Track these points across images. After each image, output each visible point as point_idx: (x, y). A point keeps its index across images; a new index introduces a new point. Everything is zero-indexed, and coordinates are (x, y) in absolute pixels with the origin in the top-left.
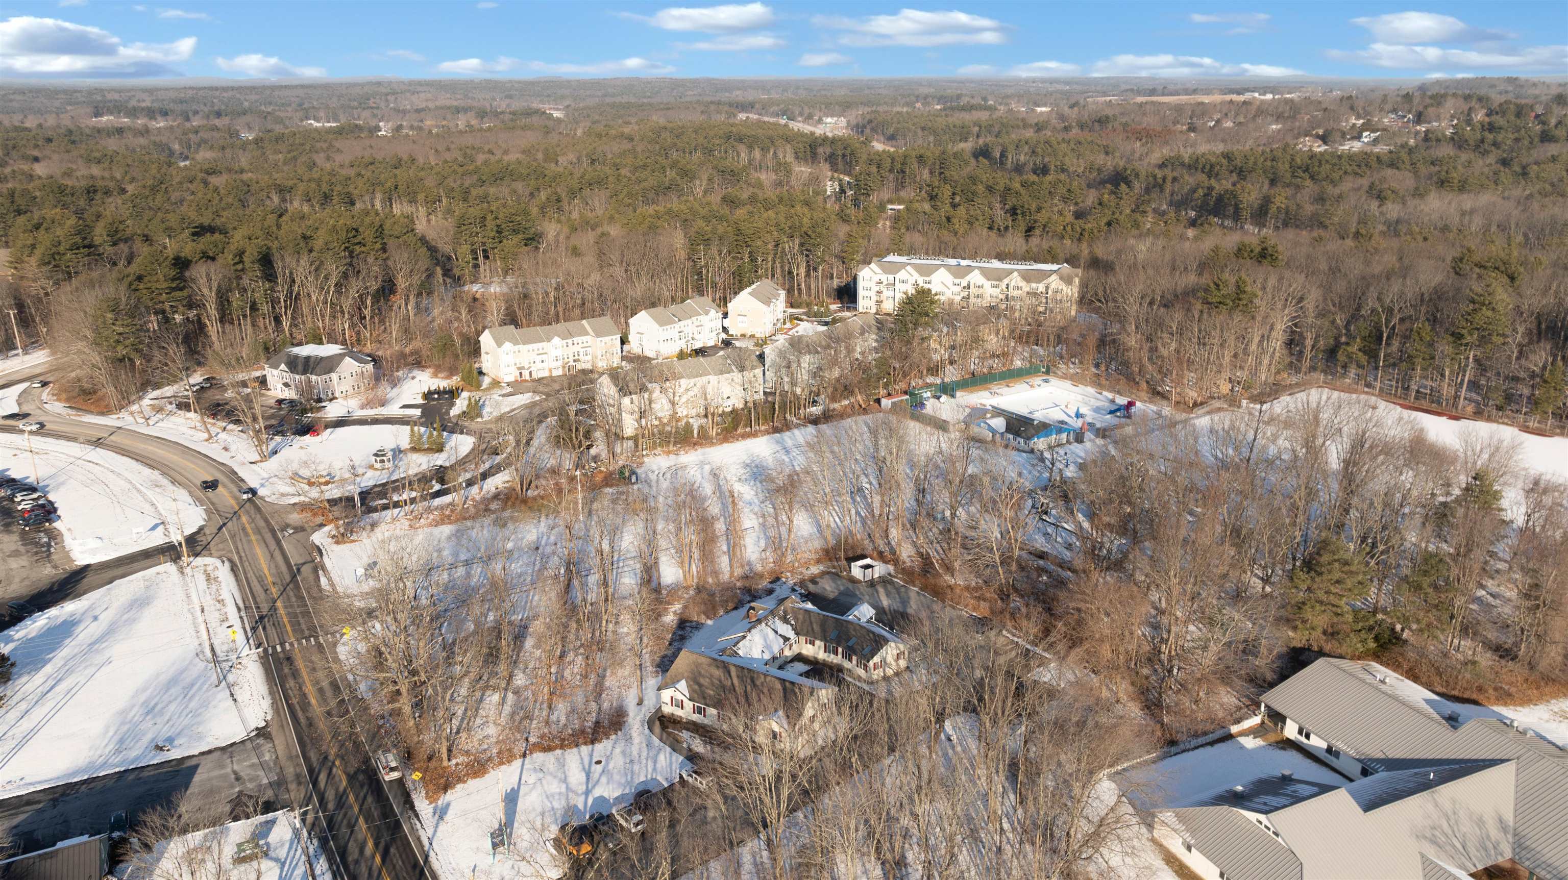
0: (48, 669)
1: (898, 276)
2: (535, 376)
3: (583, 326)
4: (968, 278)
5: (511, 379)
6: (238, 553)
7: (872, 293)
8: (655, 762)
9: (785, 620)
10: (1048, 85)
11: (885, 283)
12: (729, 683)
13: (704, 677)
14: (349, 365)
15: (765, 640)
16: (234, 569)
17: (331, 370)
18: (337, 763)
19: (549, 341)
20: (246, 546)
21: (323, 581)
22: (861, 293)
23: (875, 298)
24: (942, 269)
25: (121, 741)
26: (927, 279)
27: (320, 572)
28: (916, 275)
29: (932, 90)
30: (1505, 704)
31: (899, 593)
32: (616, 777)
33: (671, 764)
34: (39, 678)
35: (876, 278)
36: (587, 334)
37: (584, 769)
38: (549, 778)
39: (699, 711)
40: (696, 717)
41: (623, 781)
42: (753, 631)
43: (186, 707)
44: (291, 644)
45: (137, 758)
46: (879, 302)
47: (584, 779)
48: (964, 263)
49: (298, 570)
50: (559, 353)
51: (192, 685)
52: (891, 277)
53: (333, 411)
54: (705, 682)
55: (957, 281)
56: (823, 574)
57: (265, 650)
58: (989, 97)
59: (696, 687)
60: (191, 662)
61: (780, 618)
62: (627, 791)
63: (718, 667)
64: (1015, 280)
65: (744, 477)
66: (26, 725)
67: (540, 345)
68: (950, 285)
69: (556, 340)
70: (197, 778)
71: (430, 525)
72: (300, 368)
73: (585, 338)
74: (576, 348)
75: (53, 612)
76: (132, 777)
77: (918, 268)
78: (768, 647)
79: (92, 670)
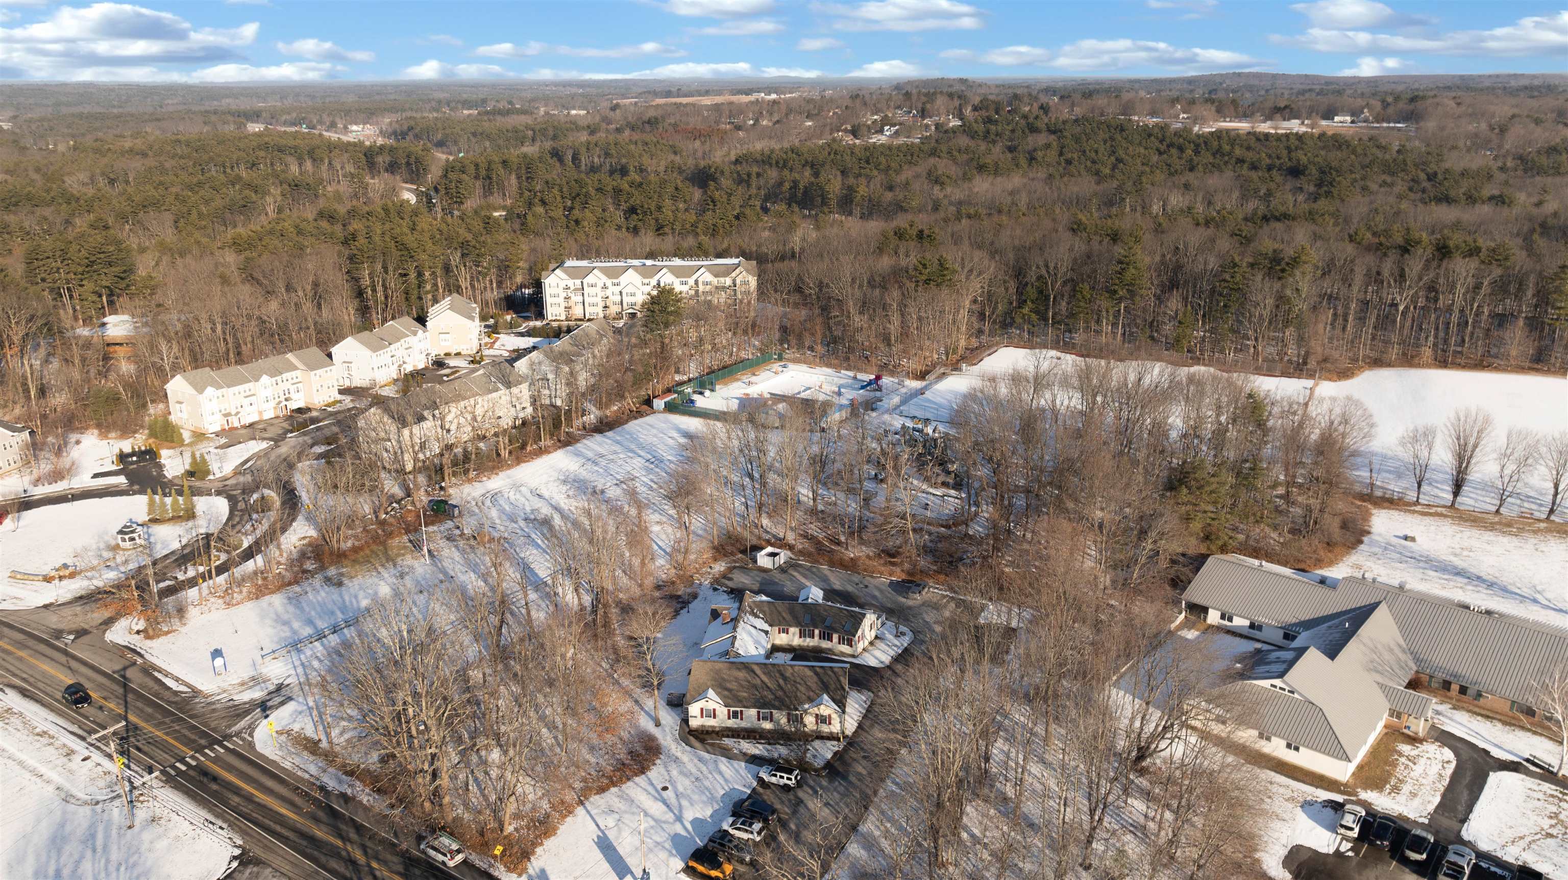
1: (585, 281)
2: (246, 422)
3: (288, 360)
4: (657, 277)
5: (217, 428)
6: (14, 675)
7: (561, 300)
8: (721, 773)
9: (754, 615)
10: (561, 89)
11: (572, 288)
12: (759, 682)
13: (730, 681)
15: (752, 637)
16: (24, 693)
18: (374, 865)
19: (257, 380)
20: (17, 663)
21: (170, 683)
22: (549, 300)
23: (563, 305)
24: (629, 271)
26: (615, 281)
27: (156, 674)
28: (604, 278)
29: (446, 95)
30: (1321, 568)
31: (813, 573)
32: (695, 797)
33: (737, 771)
35: (562, 284)
36: (296, 368)
37: (656, 798)
38: (626, 816)
39: (735, 715)
40: (732, 723)
41: (705, 798)
42: (738, 630)
43: (108, 861)
44: (192, 757)
46: (568, 308)
47: (664, 808)
48: (650, 263)
49: (124, 677)
50: (269, 393)
51: (93, 836)
52: (578, 282)
54: (733, 686)
56: (731, 569)
57: (163, 772)
58: (514, 101)
59: (726, 693)
60: (64, 812)
61: (749, 614)
62: (716, 807)
63: (739, 669)
64: (704, 275)
65: (571, 493)
67: (246, 386)
69: (265, 379)
71: (250, 599)
73: (294, 374)
74: (287, 385)
77: (605, 271)
78: (758, 641)
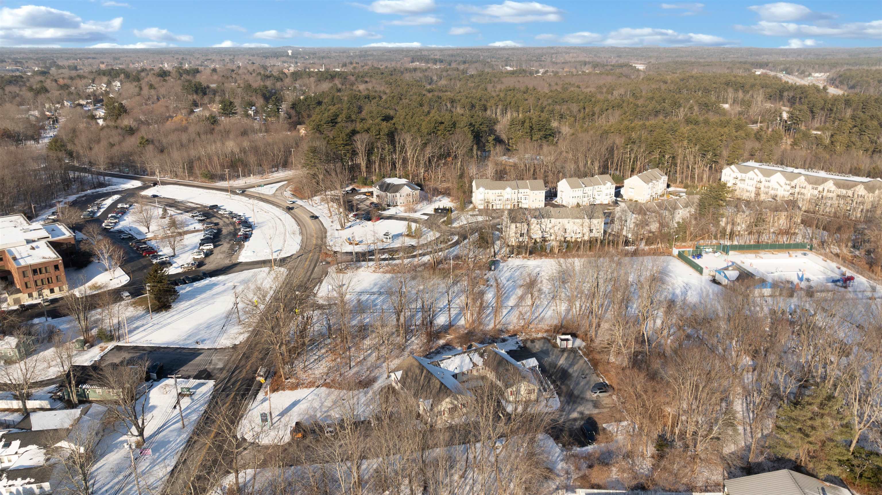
0: (193, 301)
1: (748, 175)
2: (494, 208)
3: (527, 183)
4: (795, 181)
5: (482, 207)
6: (296, 268)
9: (482, 355)
12: (419, 378)
13: (411, 371)
14: (406, 190)
15: (462, 363)
16: (288, 274)
17: (397, 191)
18: (248, 367)
19: (504, 189)
20: (301, 266)
21: (317, 288)
24: (779, 174)
25: (189, 336)
26: (768, 179)
27: (319, 284)
34: (187, 303)
35: (735, 175)
37: (335, 401)
38: (318, 400)
42: (457, 356)
45: (188, 344)
47: (331, 405)
48: (796, 171)
49: (311, 281)
50: (509, 196)
53: (392, 211)
54: (410, 374)
55: (788, 182)
59: (405, 376)
61: (479, 354)
63: (419, 369)
64: (830, 185)
66: (169, 320)
67: (499, 191)
68: (782, 184)
69: (508, 190)
70: (198, 358)
71: (383, 272)
72: (384, 188)
73: (526, 190)
74: (520, 195)
75: (213, 278)
76: (179, 351)
77: (762, 171)
78: (461, 366)
79: (205, 305)
